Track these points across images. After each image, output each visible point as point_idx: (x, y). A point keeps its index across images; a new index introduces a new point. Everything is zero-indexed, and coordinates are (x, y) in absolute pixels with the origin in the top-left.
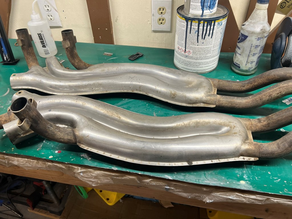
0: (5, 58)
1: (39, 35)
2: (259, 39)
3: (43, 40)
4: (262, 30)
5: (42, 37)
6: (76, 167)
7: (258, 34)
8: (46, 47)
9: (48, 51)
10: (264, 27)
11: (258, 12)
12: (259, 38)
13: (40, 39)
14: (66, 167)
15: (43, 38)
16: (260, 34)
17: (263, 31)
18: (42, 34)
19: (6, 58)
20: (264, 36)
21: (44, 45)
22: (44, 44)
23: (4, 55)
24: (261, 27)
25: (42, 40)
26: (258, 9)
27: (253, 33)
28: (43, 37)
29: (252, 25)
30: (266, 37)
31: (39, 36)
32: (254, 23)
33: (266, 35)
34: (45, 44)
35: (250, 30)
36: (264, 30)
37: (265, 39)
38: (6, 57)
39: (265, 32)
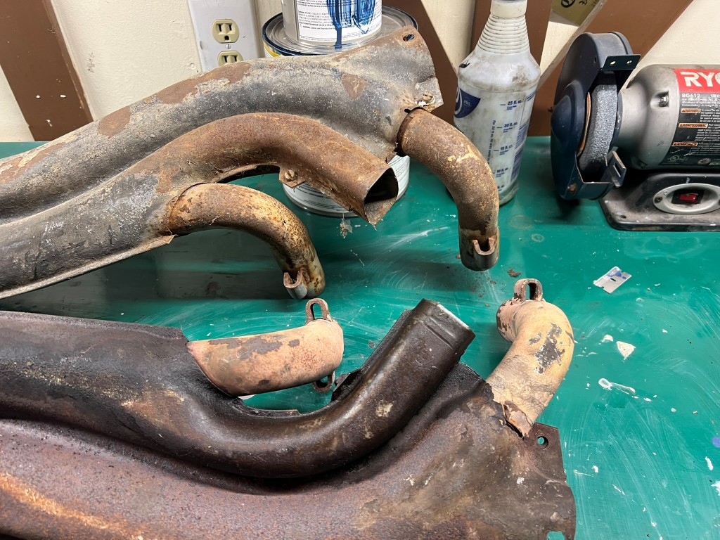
2: (513, 105)
4: (515, 78)
7: (507, 91)
10: (521, 68)
11: (499, 25)
12: (510, 103)
16: (514, 91)
17: (520, 81)
20: (524, 96)
24: (512, 70)
26: (499, 18)
27: (492, 89)
29: (487, 65)
30: (529, 98)
32: (493, 60)
33: (529, 91)
35: (484, 82)
36: (524, 79)
37: (529, 105)
39: (525, 85)
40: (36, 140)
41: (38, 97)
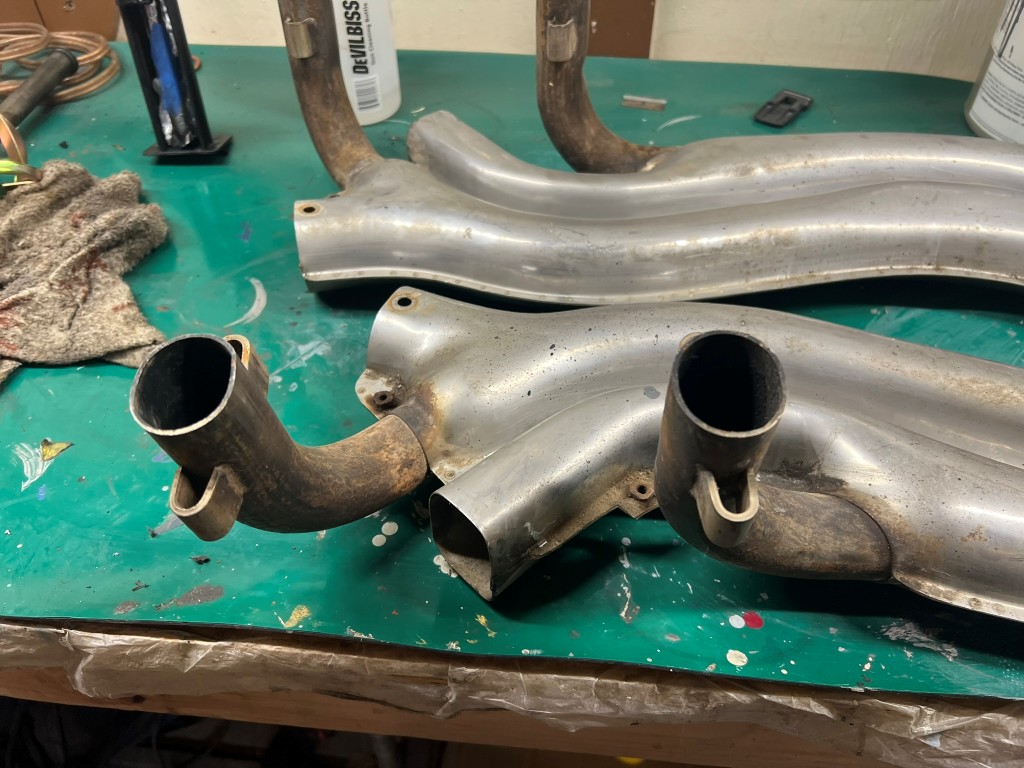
0: (168, 129)
1: (350, 8)
3: (361, 33)
5: (359, 18)
6: (911, 710)
8: (367, 72)
9: (373, 90)
13: (348, 29)
14: (831, 707)
15: (364, 26)
18: (361, 6)
19: (175, 132)
21: (363, 59)
22: (364, 54)
23: (165, 117)
25: (358, 38)
28: (362, 20)
31: (346, 13)
34: (368, 53)
38: (174, 123)
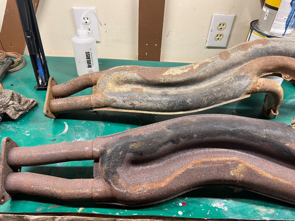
1: (87, 53)
3: (90, 59)
8: (91, 67)
9: (93, 71)
13: (87, 58)
15: (91, 57)
19: (42, 82)
23: (40, 79)
40: (139, 60)
41: (147, 45)
